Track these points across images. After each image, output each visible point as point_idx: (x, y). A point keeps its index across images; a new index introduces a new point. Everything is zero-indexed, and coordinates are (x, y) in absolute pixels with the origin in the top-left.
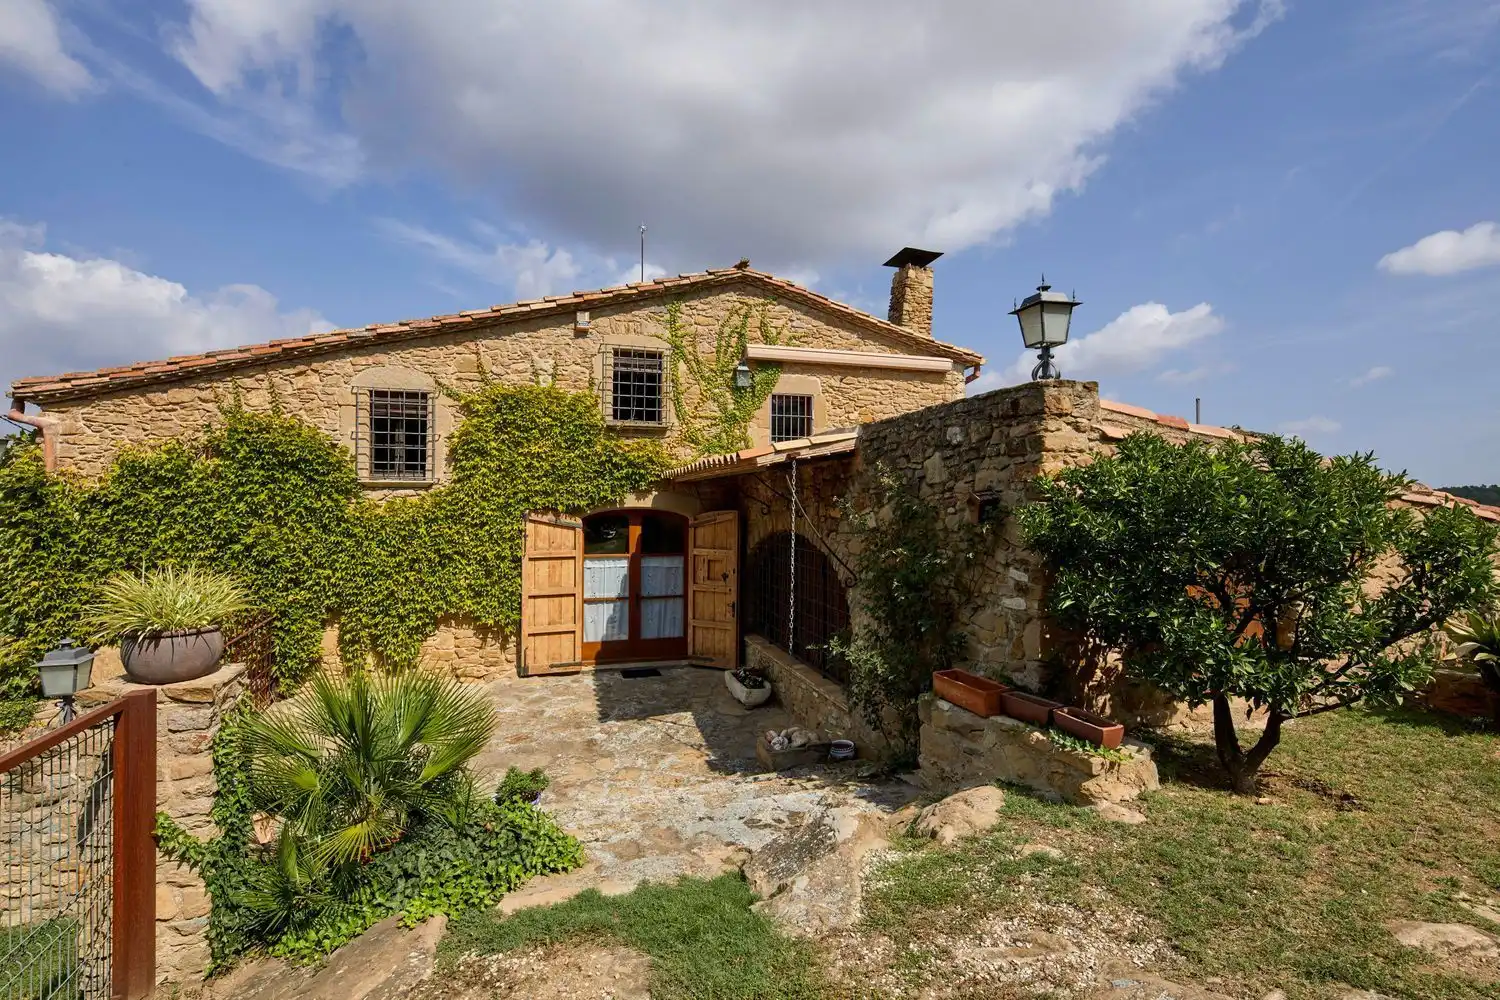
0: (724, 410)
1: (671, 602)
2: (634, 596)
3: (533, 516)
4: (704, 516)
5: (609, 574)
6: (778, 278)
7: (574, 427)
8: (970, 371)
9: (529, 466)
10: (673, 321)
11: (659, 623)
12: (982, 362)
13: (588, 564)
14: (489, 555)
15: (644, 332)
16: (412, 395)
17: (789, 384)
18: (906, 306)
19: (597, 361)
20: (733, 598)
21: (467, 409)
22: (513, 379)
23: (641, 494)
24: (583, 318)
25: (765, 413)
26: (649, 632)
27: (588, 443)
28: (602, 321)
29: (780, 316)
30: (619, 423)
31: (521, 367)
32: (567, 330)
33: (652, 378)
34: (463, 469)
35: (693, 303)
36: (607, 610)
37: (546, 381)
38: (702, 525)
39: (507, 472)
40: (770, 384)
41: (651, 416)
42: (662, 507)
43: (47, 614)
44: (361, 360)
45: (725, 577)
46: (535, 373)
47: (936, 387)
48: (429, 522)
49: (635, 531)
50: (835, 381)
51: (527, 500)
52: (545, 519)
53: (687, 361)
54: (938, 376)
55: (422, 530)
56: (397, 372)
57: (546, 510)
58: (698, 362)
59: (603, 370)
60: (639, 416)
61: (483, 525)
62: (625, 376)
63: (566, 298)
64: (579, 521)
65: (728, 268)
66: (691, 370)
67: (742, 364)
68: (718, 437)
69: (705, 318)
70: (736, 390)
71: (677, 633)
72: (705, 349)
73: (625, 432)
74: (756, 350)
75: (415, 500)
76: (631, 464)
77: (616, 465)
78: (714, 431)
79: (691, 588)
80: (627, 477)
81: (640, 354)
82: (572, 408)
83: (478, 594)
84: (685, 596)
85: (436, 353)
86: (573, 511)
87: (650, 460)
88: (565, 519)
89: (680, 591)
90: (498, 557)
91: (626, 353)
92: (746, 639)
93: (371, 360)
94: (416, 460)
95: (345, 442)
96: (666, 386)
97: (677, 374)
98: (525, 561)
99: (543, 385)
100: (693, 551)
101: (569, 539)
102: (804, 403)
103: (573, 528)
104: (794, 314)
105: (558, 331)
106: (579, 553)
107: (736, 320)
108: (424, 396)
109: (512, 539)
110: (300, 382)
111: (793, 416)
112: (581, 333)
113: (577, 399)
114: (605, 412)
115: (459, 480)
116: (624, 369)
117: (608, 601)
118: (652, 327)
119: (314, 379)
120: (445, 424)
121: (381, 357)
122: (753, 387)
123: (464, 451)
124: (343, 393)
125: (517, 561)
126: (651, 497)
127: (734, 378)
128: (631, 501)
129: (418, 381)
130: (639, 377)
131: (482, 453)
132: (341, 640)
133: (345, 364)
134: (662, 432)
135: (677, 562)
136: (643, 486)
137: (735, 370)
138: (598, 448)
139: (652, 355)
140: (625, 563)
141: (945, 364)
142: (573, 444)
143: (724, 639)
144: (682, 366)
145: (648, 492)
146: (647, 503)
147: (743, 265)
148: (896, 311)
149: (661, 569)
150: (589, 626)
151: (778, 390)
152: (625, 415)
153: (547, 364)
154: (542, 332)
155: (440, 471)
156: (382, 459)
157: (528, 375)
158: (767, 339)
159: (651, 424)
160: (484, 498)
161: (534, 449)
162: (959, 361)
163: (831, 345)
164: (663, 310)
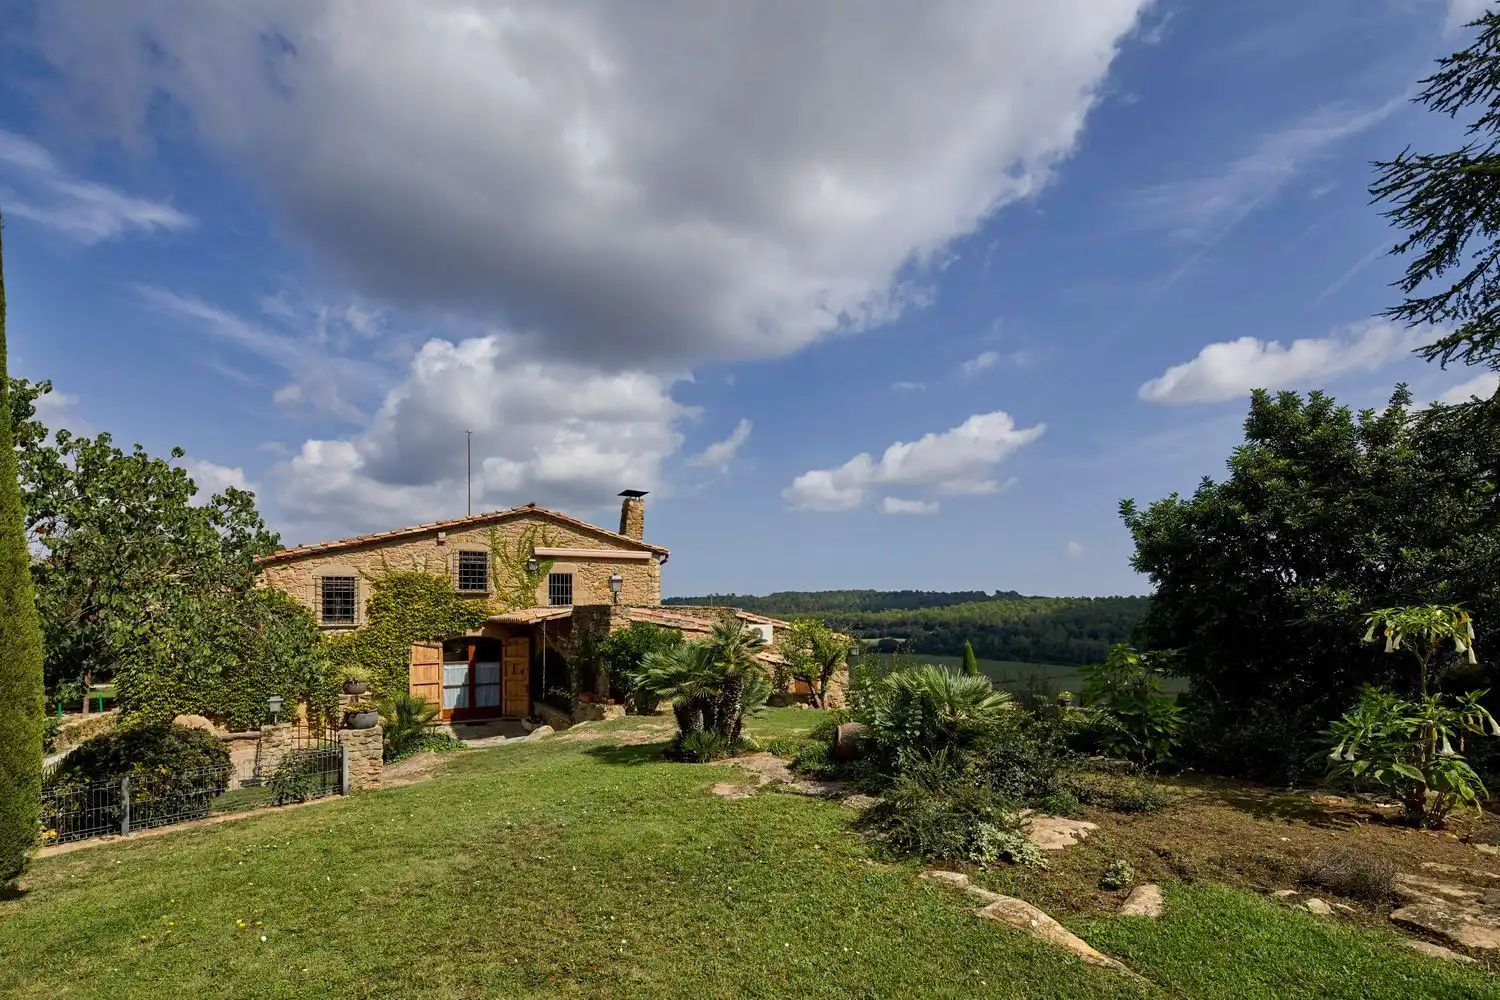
0: (522, 581)
1: (492, 686)
2: (472, 684)
3: (415, 642)
4: (511, 640)
5: (458, 673)
6: (552, 511)
7: (438, 595)
8: (663, 558)
9: (413, 616)
10: (493, 535)
11: (486, 698)
12: (669, 553)
13: (446, 667)
14: (391, 663)
15: (477, 541)
16: (348, 578)
17: (558, 568)
18: (628, 522)
19: (450, 558)
20: (527, 682)
21: (377, 586)
22: (402, 568)
23: (475, 629)
24: (442, 535)
25: (545, 583)
26: (481, 703)
27: (445, 603)
28: (453, 536)
29: (554, 531)
30: (463, 591)
31: (407, 562)
32: (433, 542)
33: (481, 566)
34: (376, 618)
35: (505, 526)
36: (457, 691)
37: (421, 570)
38: (509, 645)
39: (401, 619)
40: (548, 568)
41: (481, 587)
42: (489, 635)
43: (151, 698)
44: (317, 561)
45: (522, 672)
46: (415, 565)
47: (643, 567)
48: (357, 646)
49: (472, 649)
50: (585, 566)
51: (412, 634)
52: (422, 643)
53: (501, 557)
54: (645, 561)
55: (354, 651)
56: (337, 567)
57: (422, 639)
58: (506, 556)
59: (453, 563)
60: (474, 587)
61: (387, 647)
62: (466, 566)
63: (433, 526)
64: (441, 644)
65: (522, 507)
66: (503, 561)
67: (532, 558)
68: (519, 597)
69: (510, 534)
70: (529, 572)
71: (497, 704)
72: (511, 550)
73: (468, 596)
74: (540, 550)
75: (348, 634)
76: (470, 613)
77: (462, 614)
78: (517, 594)
79: (504, 678)
80: (468, 620)
81: (474, 553)
82: (437, 583)
83: (385, 684)
84: (500, 684)
85: (360, 555)
86: (437, 639)
87: (481, 611)
88: (433, 643)
89: (498, 681)
90: (397, 664)
91: (466, 553)
92: (535, 704)
93: (323, 560)
94: (348, 613)
95: (310, 605)
96: (490, 571)
97: (495, 564)
98: (411, 666)
99: (420, 572)
100: (505, 659)
101: (435, 654)
102: (567, 578)
103: (438, 648)
104: (562, 530)
105: (428, 542)
106: (441, 661)
107: (529, 534)
108: (353, 578)
109: (404, 654)
110: (284, 573)
111: (561, 588)
112: (441, 543)
113: (439, 579)
114: (454, 586)
115: (374, 624)
116: (465, 562)
117: (456, 687)
118: (481, 539)
119: (291, 571)
120: (364, 594)
121: (330, 559)
122: (538, 570)
123: (376, 609)
124: (308, 578)
125: (407, 666)
126: (481, 630)
127: (528, 565)
128: (470, 633)
129: (349, 571)
130: (474, 566)
131: (386, 609)
132: (309, 710)
133: (308, 564)
134: (487, 596)
135: (496, 665)
136: (477, 625)
137: (528, 561)
138: (451, 605)
139: (481, 554)
140: (466, 666)
141: (647, 555)
142: (437, 603)
143: (523, 706)
144: (498, 559)
145: (480, 627)
146: (479, 633)
147: (532, 505)
148: (623, 531)
149: (486, 669)
150: (446, 702)
151: (552, 571)
152: (466, 587)
153: (422, 560)
154: (418, 543)
155: (362, 620)
156: (328, 613)
157: (411, 566)
158: (547, 545)
159: (482, 591)
160: (388, 633)
161: (416, 607)
162: (656, 553)
163: (583, 546)
164: (487, 530)
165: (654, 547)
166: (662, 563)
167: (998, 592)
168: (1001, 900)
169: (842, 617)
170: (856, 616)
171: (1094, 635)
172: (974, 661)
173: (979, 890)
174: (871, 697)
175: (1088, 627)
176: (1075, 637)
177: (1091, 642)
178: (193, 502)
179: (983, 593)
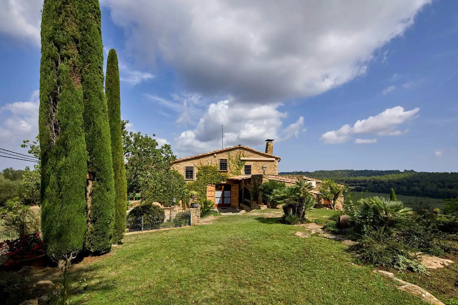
0: (237, 168)
1: (228, 198)
2: (223, 197)
3: (208, 185)
4: (234, 184)
5: (219, 194)
6: (245, 147)
7: (214, 172)
8: (279, 160)
9: (208, 177)
10: (229, 154)
11: (227, 201)
12: (281, 158)
13: (216, 192)
14: (202, 190)
15: (224, 156)
17: (247, 163)
18: (268, 149)
19: (217, 161)
20: (238, 197)
21: (199, 169)
22: (205, 164)
23: (224, 181)
24: (215, 155)
25: (243, 168)
26: (225, 203)
27: (216, 174)
28: (218, 155)
29: (246, 152)
30: (221, 170)
31: (206, 162)
32: (213, 156)
33: (226, 163)
34: (198, 178)
35: (232, 151)
36: (219, 199)
37: (210, 164)
38: (233, 186)
39: (205, 178)
40: (245, 163)
41: (225, 169)
42: (227, 183)
43: (148, 197)
44: (184, 162)
45: (237, 194)
46: (208, 163)
47: (273, 163)
48: (194, 185)
49: (223, 187)
50: (255, 163)
51: (207, 182)
52: (210, 185)
53: (231, 160)
54: (273, 161)
55: (193, 187)
56: (189, 164)
57: (210, 184)
58: (233, 160)
59: (218, 162)
60: (224, 169)
61: (201, 186)
62: (222, 163)
63: (213, 152)
64: (215, 185)
65: (237, 146)
66: (232, 162)
67: (240, 161)
68: (236, 172)
69: (233, 154)
70: (239, 165)
71: (230, 203)
72: (234, 158)
73: (222, 172)
74: (242, 158)
75: (192, 182)
76: (222, 177)
77: (220, 177)
78: (235, 171)
79: (232, 196)
80: (222, 179)
81: (224, 160)
82: (214, 168)
83: (201, 196)
84: (231, 197)
85: (194, 161)
86: (214, 184)
87: (225, 176)
88: (213, 185)
89: (230, 196)
90: (203, 191)
91: (222, 160)
92: (240, 204)
93: (186, 162)
94: (192, 177)
95: (183, 174)
96: (228, 164)
97: (230, 162)
98: (207, 191)
99: (209, 165)
100: (232, 190)
101: (213, 188)
102: (250, 166)
103: (214, 186)
104: (248, 152)
105: (211, 157)
106: (215, 190)
107: (239, 154)
108: (193, 167)
109: (205, 188)
110: (177, 166)
111: (248, 170)
112: (215, 157)
113: (214, 167)
114: (218, 169)
115: (198, 179)
116: (221, 162)
117: (219, 198)
118: (226, 155)
119: (178, 165)
120: (196, 171)
121: (187, 162)
122: (241, 164)
123: (198, 175)
124: (182, 167)
125: (206, 191)
126: (225, 182)
127: (238, 163)
128: (222, 182)
129: (192, 165)
130: (224, 163)
131: (201, 175)
132: (182, 202)
133: (182, 163)
134: (227, 172)
135: (229, 192)
136: (224, 180)
137: (239, 162)
138: (218, 174)
139: (226, 160)
140: (221, 192)
141: (274, 159)
142: (214, 174)
143: (237, 204)
144: (230, 161)
145: (225, 181)
146: (225, 183)
147: (240, 145)
148: (266, 152)
149: (227, 192)
150: (216, 202)
151: (245, 164)
152: (222, 169)
153: (210, 162)
154: (209, 157)
155: (195, 178)
156: (187, 176)
157: (207, 164)
158: (244, 157)
159: (226, 170)
160: (201, 182)
161: (208, 175)
162: (277, 159)
163: (254, 157)
164: (227, 153)
165: (276, 157)
166: (279, 161)
167: (405, 170)
168: (408, 284)
169: (341, 179)
170: (346, 179)
171: (451, 187)
172: (395, 195)
173: (398, 280)
174: (352, 207)
175: (447, 184)
176: (441, 188)
177: (449, 190)
178: (157, 148)
179: (398, 171)
